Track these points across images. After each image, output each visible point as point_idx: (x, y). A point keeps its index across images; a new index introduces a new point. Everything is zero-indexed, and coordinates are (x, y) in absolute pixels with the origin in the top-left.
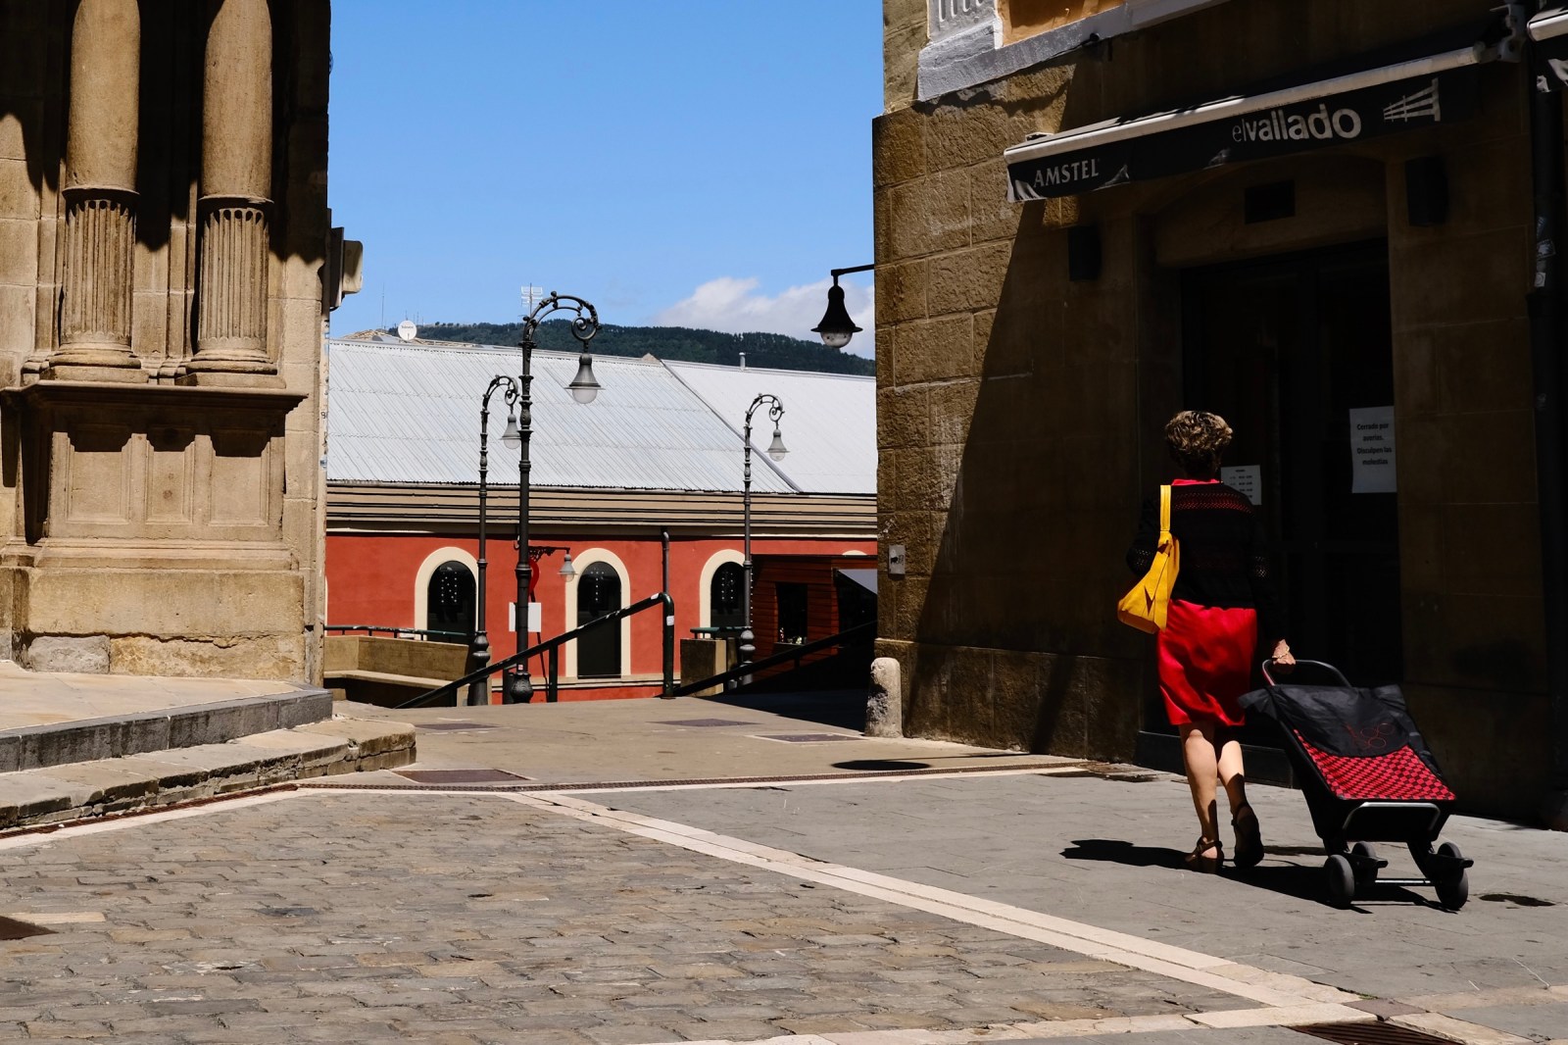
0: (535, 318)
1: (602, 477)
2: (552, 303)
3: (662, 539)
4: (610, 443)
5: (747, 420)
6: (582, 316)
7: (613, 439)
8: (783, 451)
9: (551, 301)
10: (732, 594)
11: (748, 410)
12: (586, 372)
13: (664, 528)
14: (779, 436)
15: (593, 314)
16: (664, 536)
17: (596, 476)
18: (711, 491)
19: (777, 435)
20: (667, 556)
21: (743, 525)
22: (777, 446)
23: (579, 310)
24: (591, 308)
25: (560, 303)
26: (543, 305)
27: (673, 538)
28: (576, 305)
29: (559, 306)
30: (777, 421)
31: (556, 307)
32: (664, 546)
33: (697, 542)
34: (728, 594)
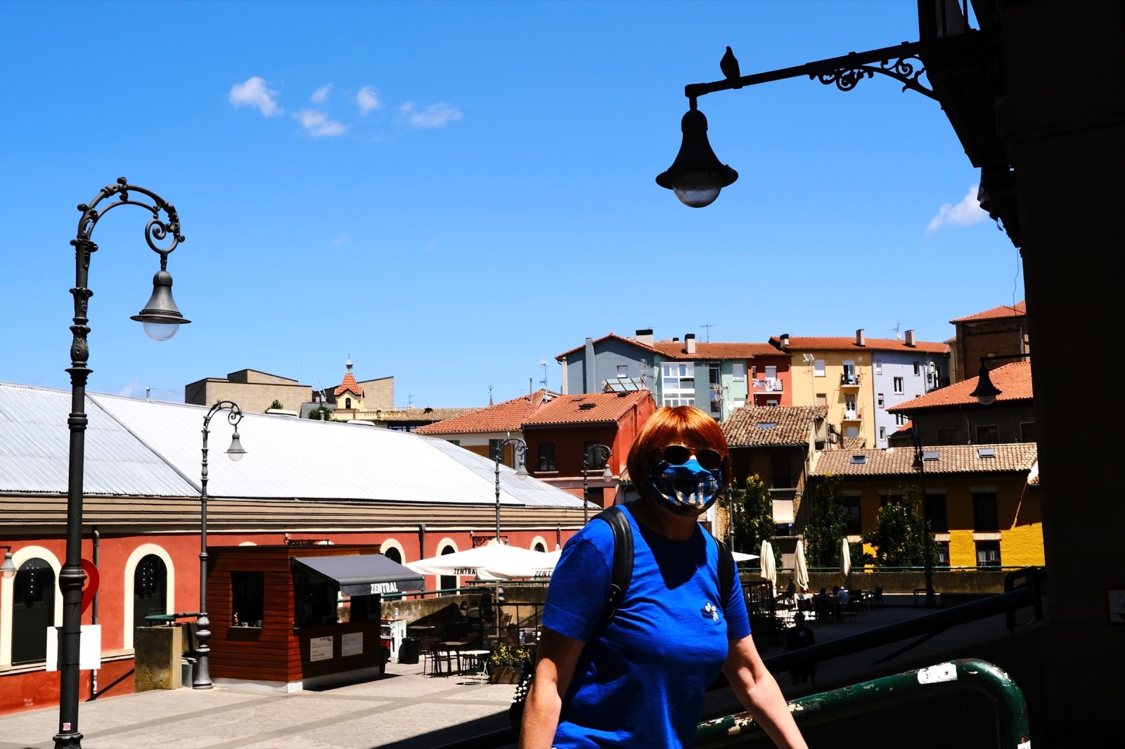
0: (96, 209)
1: (39, 483)
2: (120, 194)
3: (93, 537)
4: (44, 455)
5: (205, 424)
6: (159, 219)
7: (46, 452)
8: (241, 452)
9: (120, 190)
10: (152, 581)
11: (206, 415)
13: (95, 527)
14: (238, 438)
15: (174, 218)
16: (95, 534)
17: (32, 481)
18: (135, 495)
19: (235, 438)
20: (98, 551)
21: (200, 523)
22: (236, 447)
23: (155, 211)
24: (171, 211)
25: (132, 195)
26: (108, 193)
27: (103, 536)
28: (152, 203)
29: (129, 200)
30: (235, 425)
31: (124, 200)
32: (95, 542)
33: (123, 539)
34: (148, 582)
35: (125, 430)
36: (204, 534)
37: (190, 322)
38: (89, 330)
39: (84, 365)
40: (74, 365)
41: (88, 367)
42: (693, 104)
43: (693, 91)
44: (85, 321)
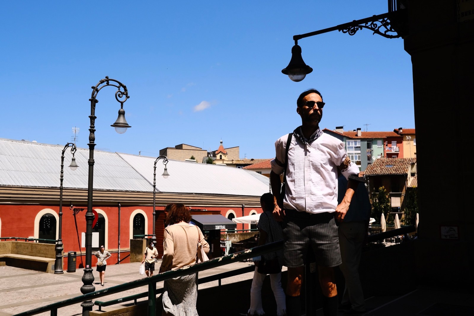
0: (98, 88)
1: (99, 186)
2: (106, 82)
3: (118, 206)
4: (101, 176)
5: (155, 165)
6: (120, 90)
7: (102, 174)
8: (168, 175)
9: (106, 81)
10: (139, 223)
11: (155, 161)
12: (122, 117)
13: (119, 203)
14: (167, 170)
15: (126, 90)
16: (119, 205)
17: (97, 186)
18: (133, 191)
19: (166, 170)
20: (120, 211)
21: (153, 202)
22: (166, 173)
23: (119, 87)
24: (125, 87)
25: (111, 82)
26: (102, 82)
27: (122, 206)
28: (118, 85)
29: (109, 84)
30: (166, 165)
31: (108, 84)
32: (119, 208)
33: (129, 207)
34: (138, 223)
35: (131, 167)
36: (154, 206)
37: (131, 127)
38: (95, 130)
39: (93, 143)
40: (90, 142)
41: (95, 143)
42: (296, 43)
43: (296, 38)
44: (94, 127)
